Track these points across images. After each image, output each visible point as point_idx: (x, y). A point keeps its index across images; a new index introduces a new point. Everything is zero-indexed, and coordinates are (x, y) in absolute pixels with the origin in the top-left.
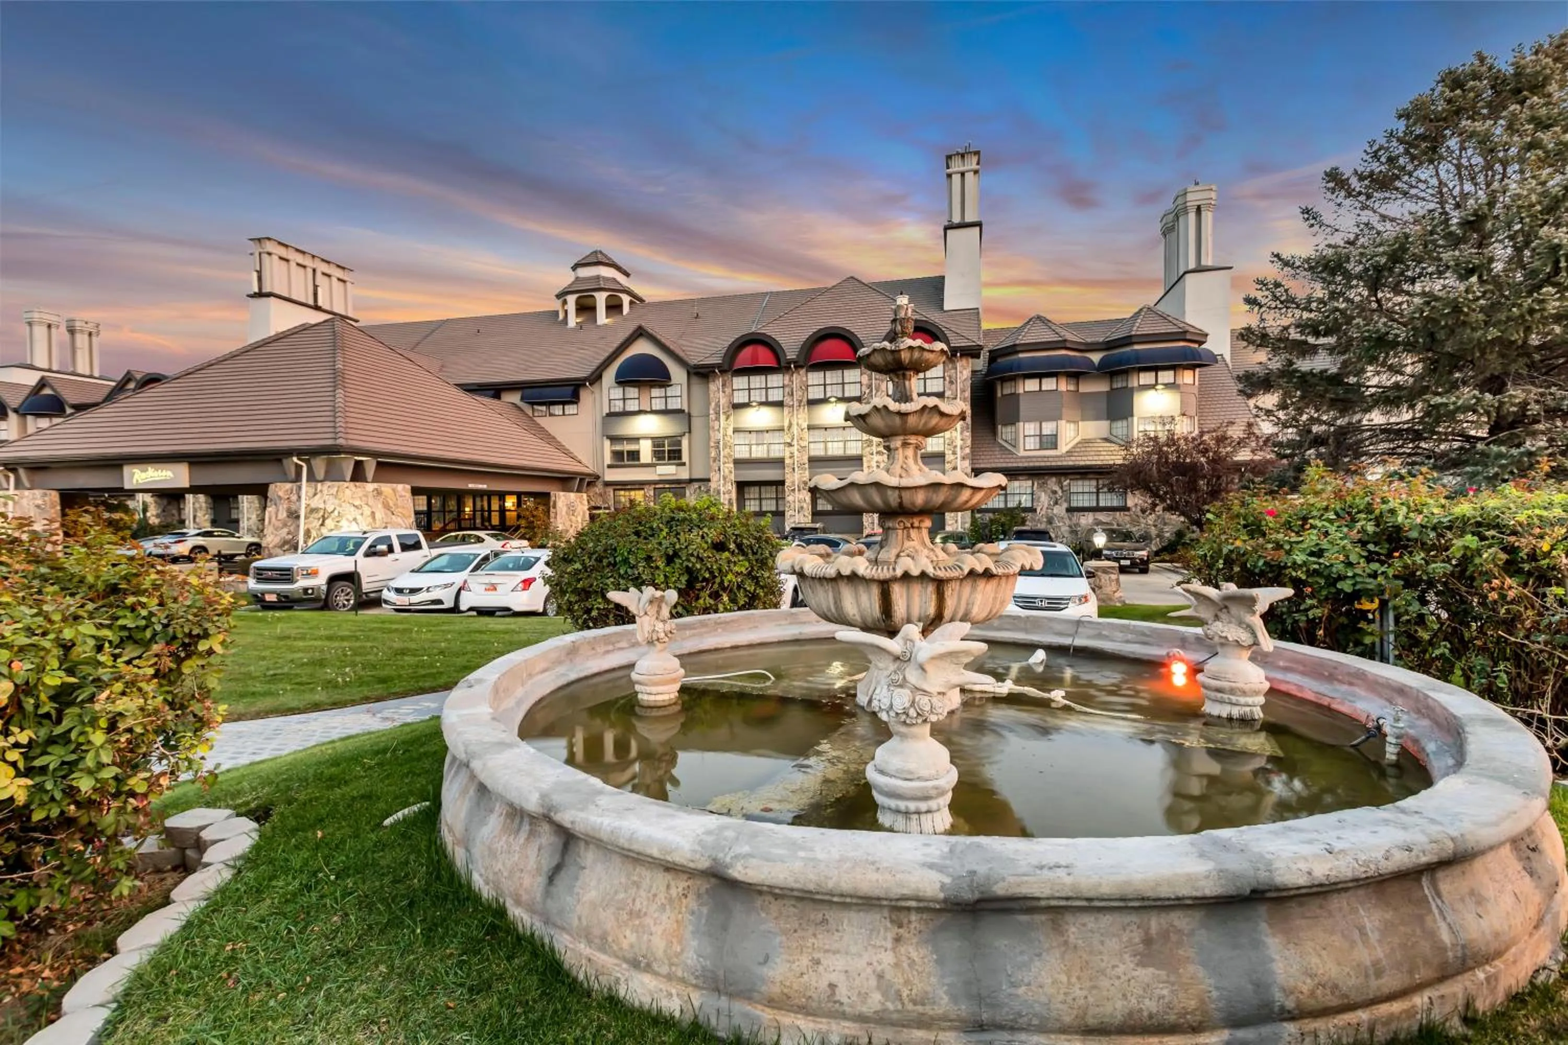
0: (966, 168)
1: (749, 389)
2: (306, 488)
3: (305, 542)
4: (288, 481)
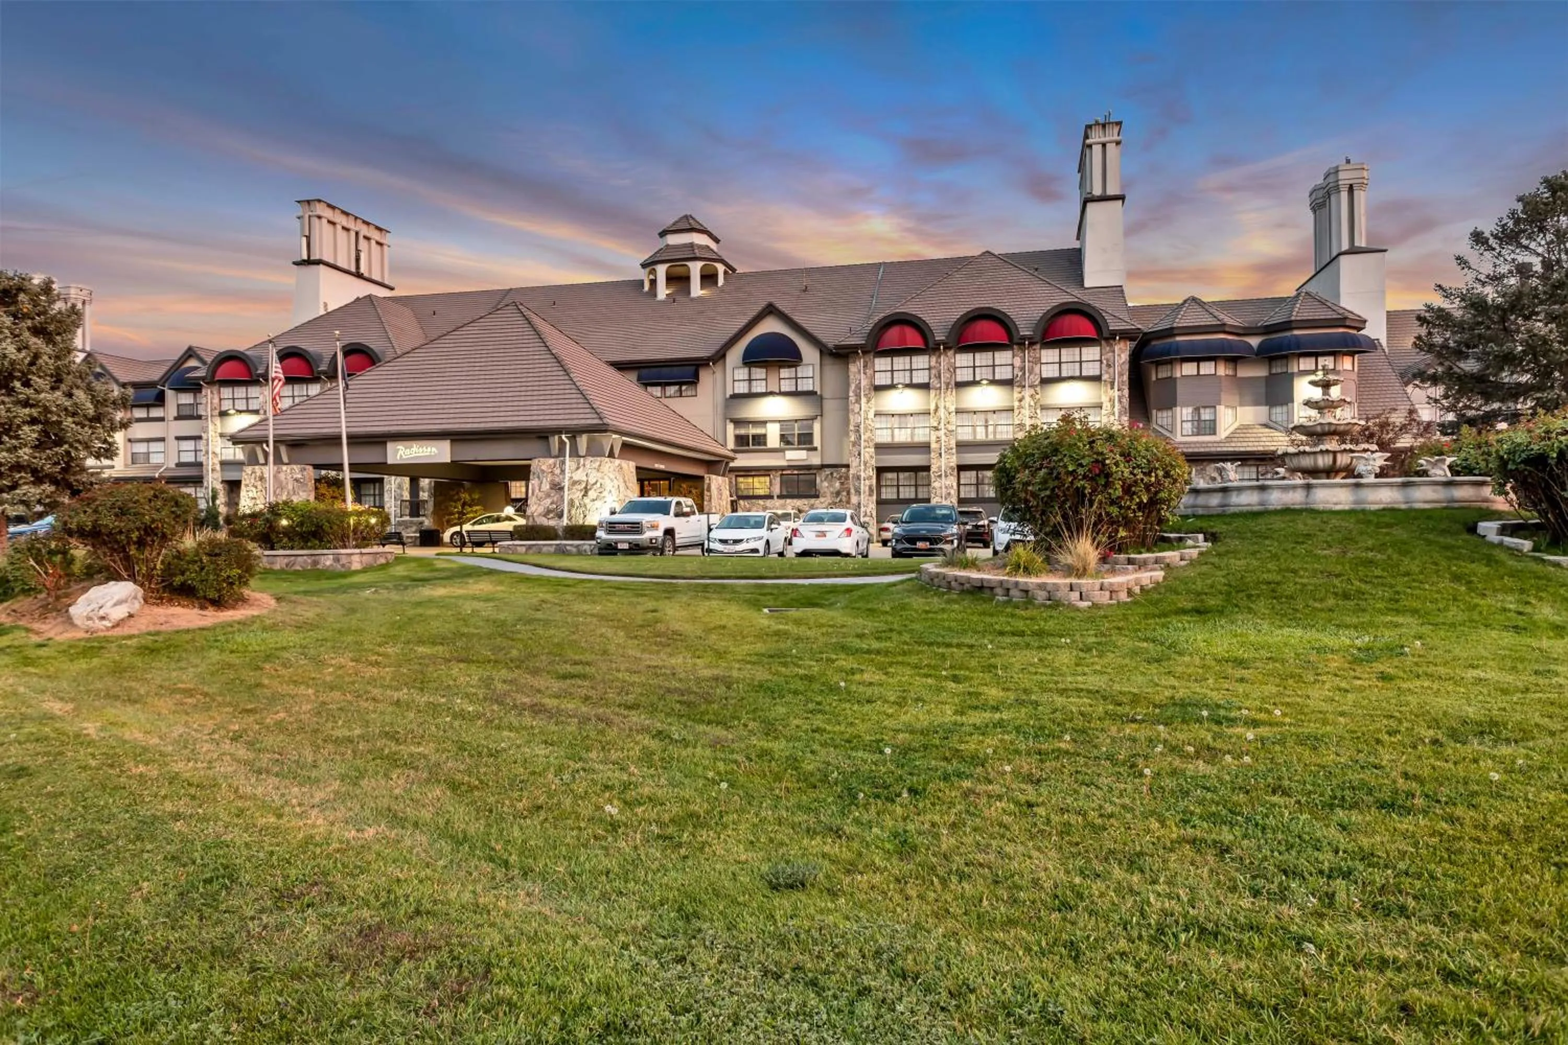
0: (1107, 139)
1: (892, 371)
2: (569, 463)
3: (569, 511)
4: (551, 457)
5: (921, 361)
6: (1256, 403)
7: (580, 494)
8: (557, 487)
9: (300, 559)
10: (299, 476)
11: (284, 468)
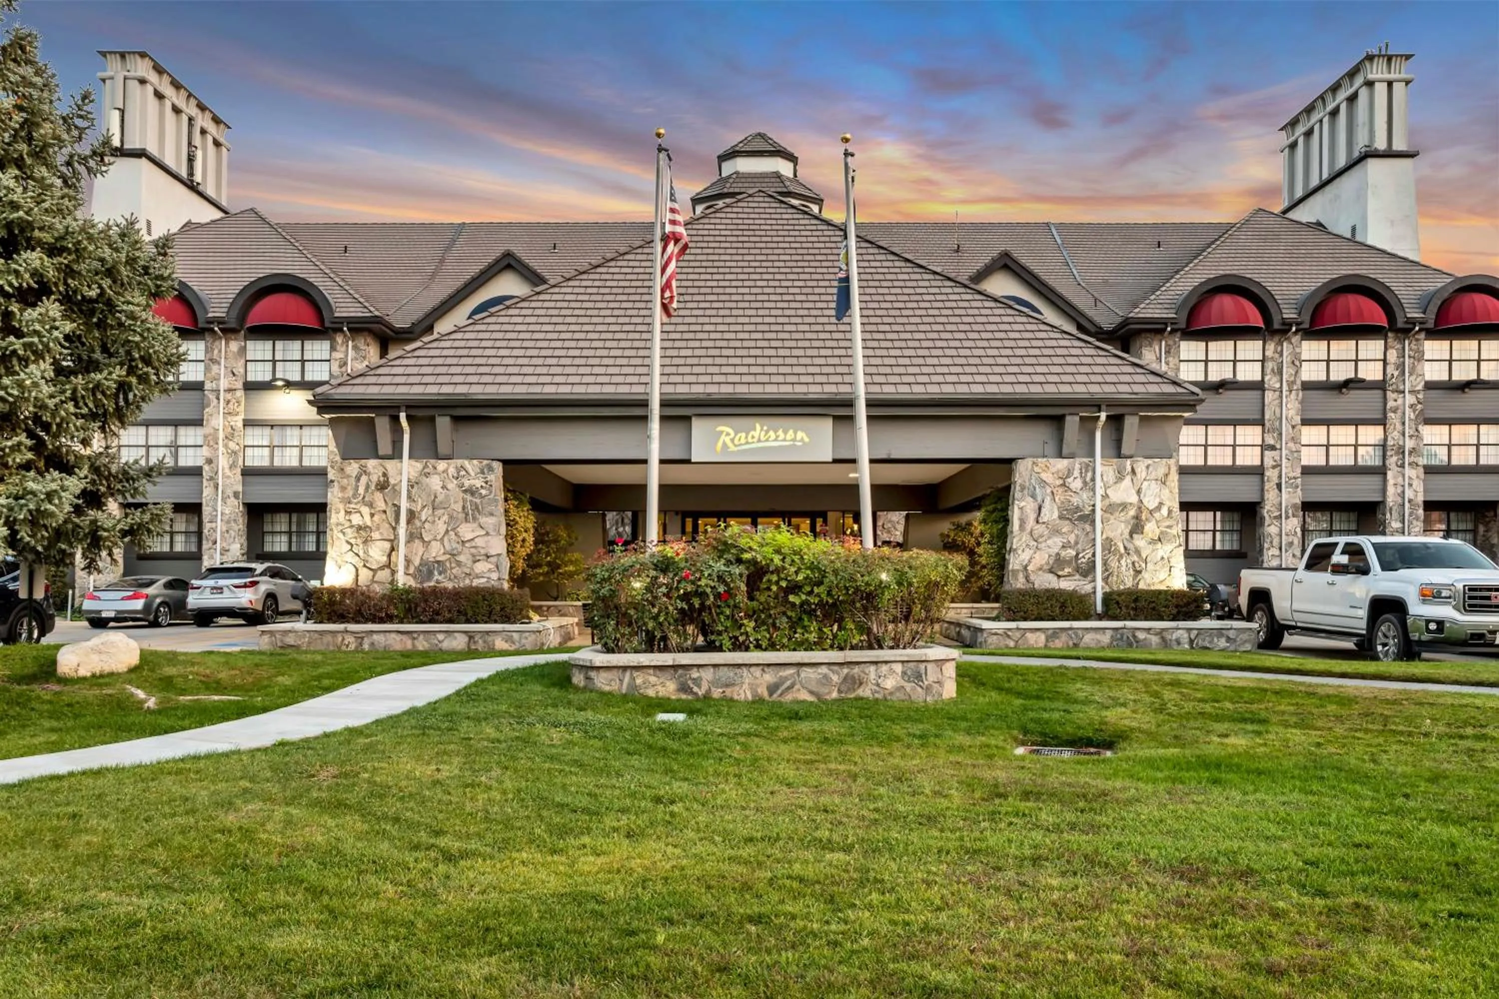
0: (1392, 76)
1: (1206, 361)
2: (1104, 469)
3: (1105, 563)
4: (1060, 455)
5: (1250, 347)
7: (1126, 530)
8: (1078, 516)
10: (478, 483)
11: (442, 465)
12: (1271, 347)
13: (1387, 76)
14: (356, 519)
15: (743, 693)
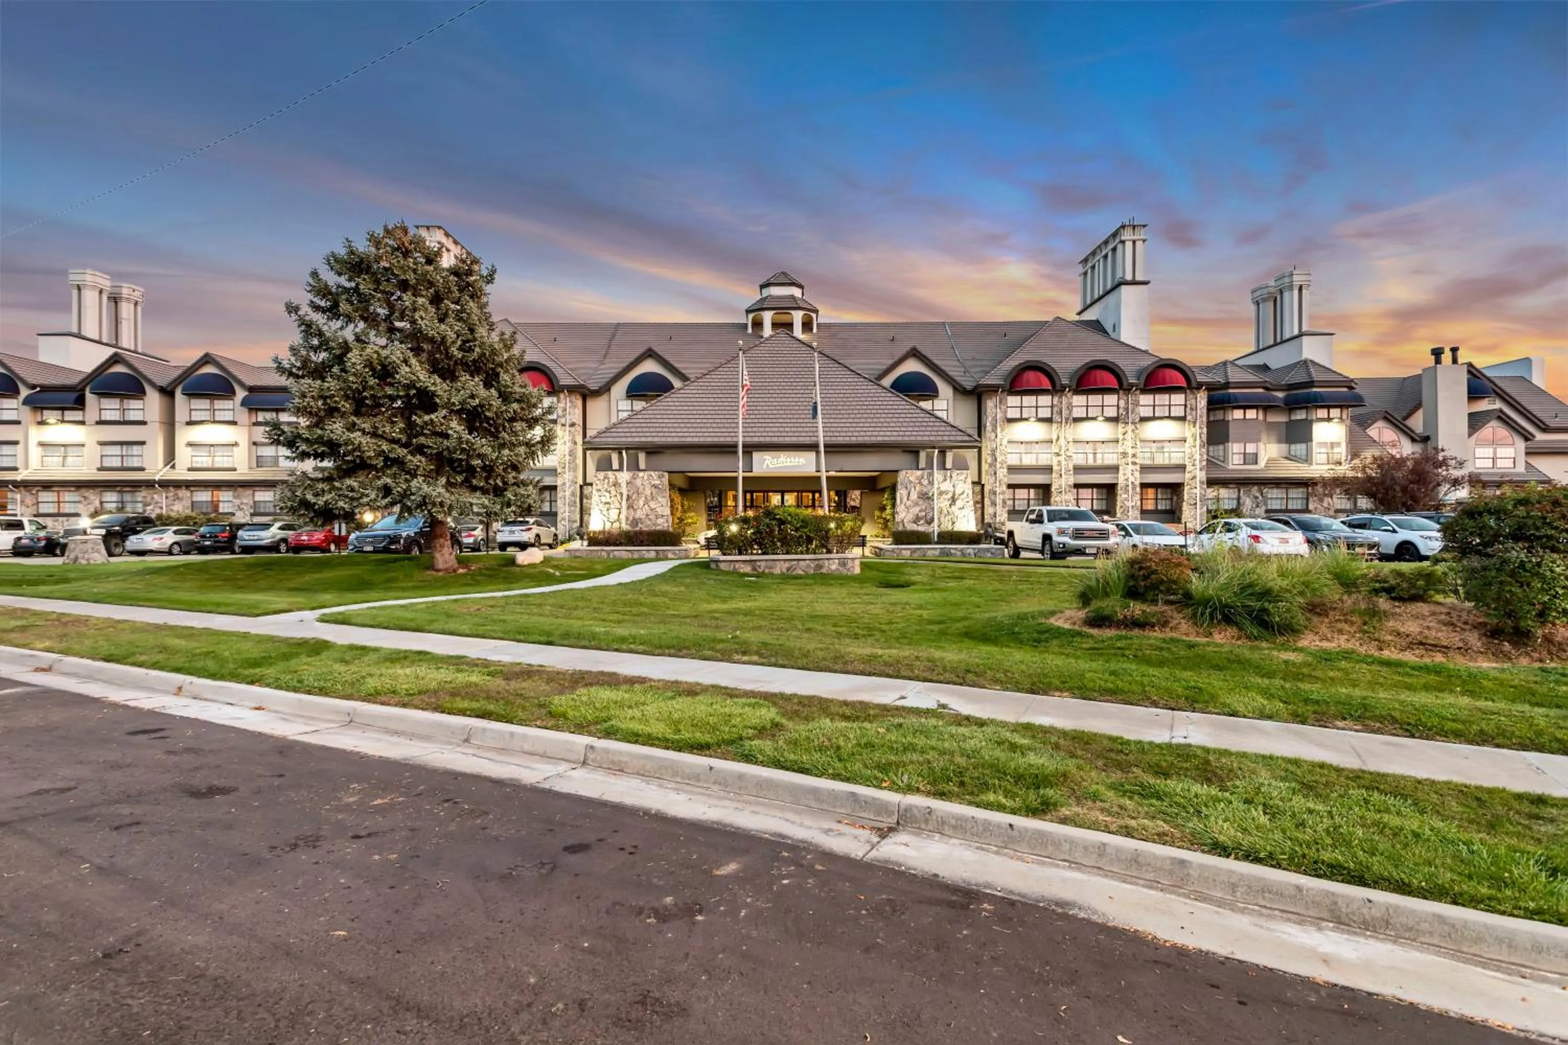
0: (1136, 237)
1: (1021, 407)
2: (938, 475)
3: (939, 519)
4: (918, 469)
5: (1045, 400)
6: (1279, 442)
7: (948, 503)
8: (926, 497)
9: (801, 563)
10: (658, 482)
11: (641, 474)
12: (1056, 399)
13: (1133, 237)
14: (604, 499)
15: (777, 571)
